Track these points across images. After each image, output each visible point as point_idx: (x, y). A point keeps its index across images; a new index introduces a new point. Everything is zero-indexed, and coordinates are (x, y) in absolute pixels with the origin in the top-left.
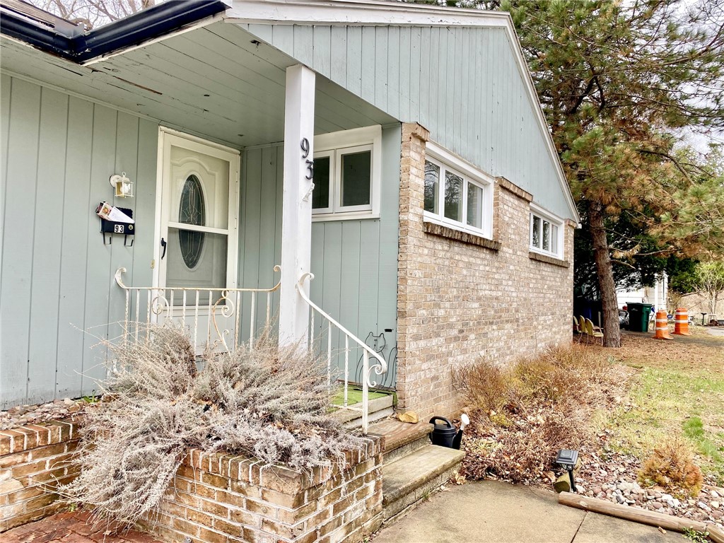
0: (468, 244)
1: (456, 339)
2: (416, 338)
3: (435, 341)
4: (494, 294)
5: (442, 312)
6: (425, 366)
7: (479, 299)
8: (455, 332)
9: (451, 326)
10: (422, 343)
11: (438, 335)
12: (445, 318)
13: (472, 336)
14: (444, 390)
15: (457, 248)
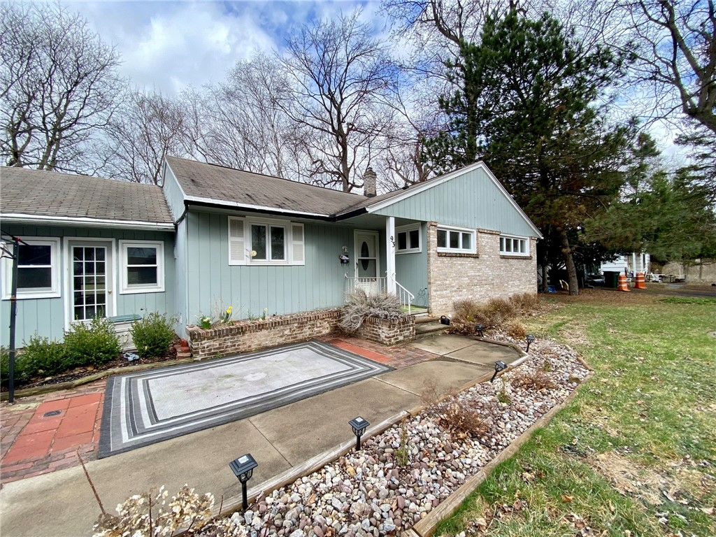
1: (455, 291)
2: (436, 291)
3: (444, 292)
4: (477, 274)
5: (448, 282)
6: (440, 300)
7: (468, 276)
9: (453, 287)
10: (439, 293)
11: (446, 290)
12: (449, 284)
13: (465, 290)
14: (450, 308)
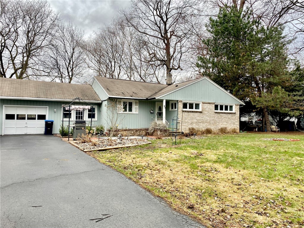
0: (193, 112)
4: (201, 119)
7: (196, 119)
8: (190, 123)
12: (187, 121)
13: (194, 124)
14: (187, 130)
15: (190, 113)
